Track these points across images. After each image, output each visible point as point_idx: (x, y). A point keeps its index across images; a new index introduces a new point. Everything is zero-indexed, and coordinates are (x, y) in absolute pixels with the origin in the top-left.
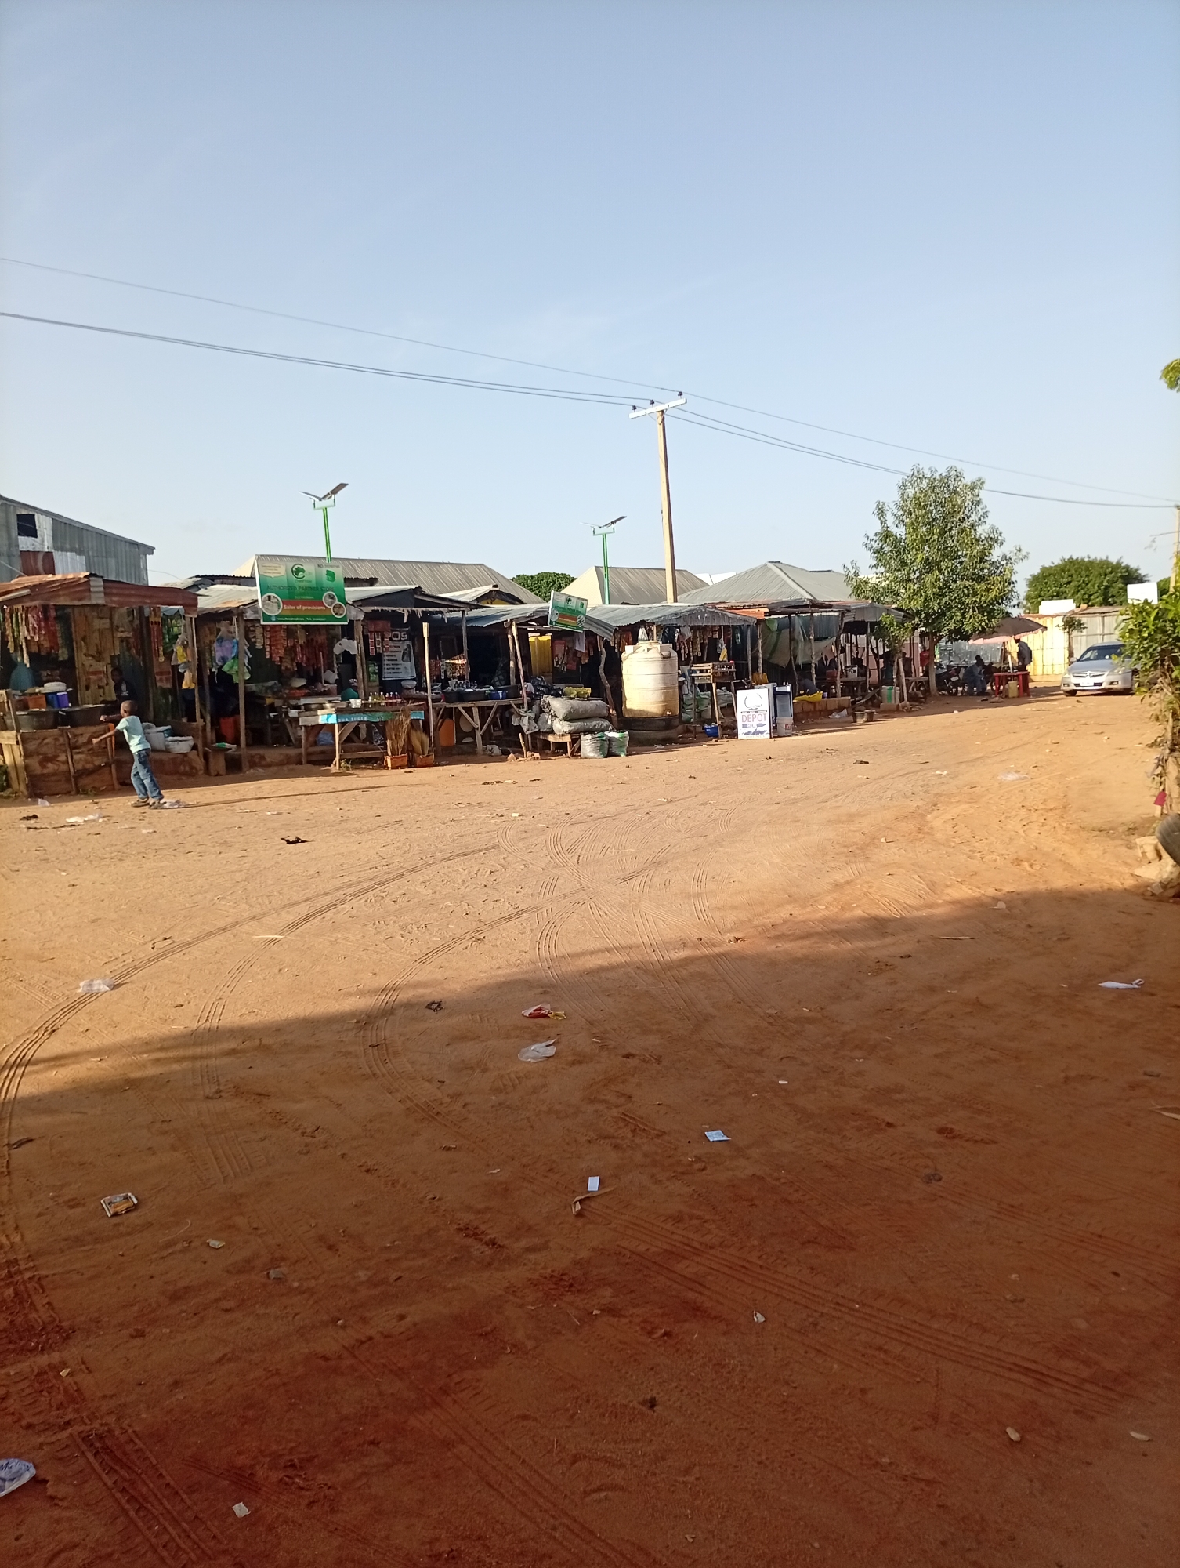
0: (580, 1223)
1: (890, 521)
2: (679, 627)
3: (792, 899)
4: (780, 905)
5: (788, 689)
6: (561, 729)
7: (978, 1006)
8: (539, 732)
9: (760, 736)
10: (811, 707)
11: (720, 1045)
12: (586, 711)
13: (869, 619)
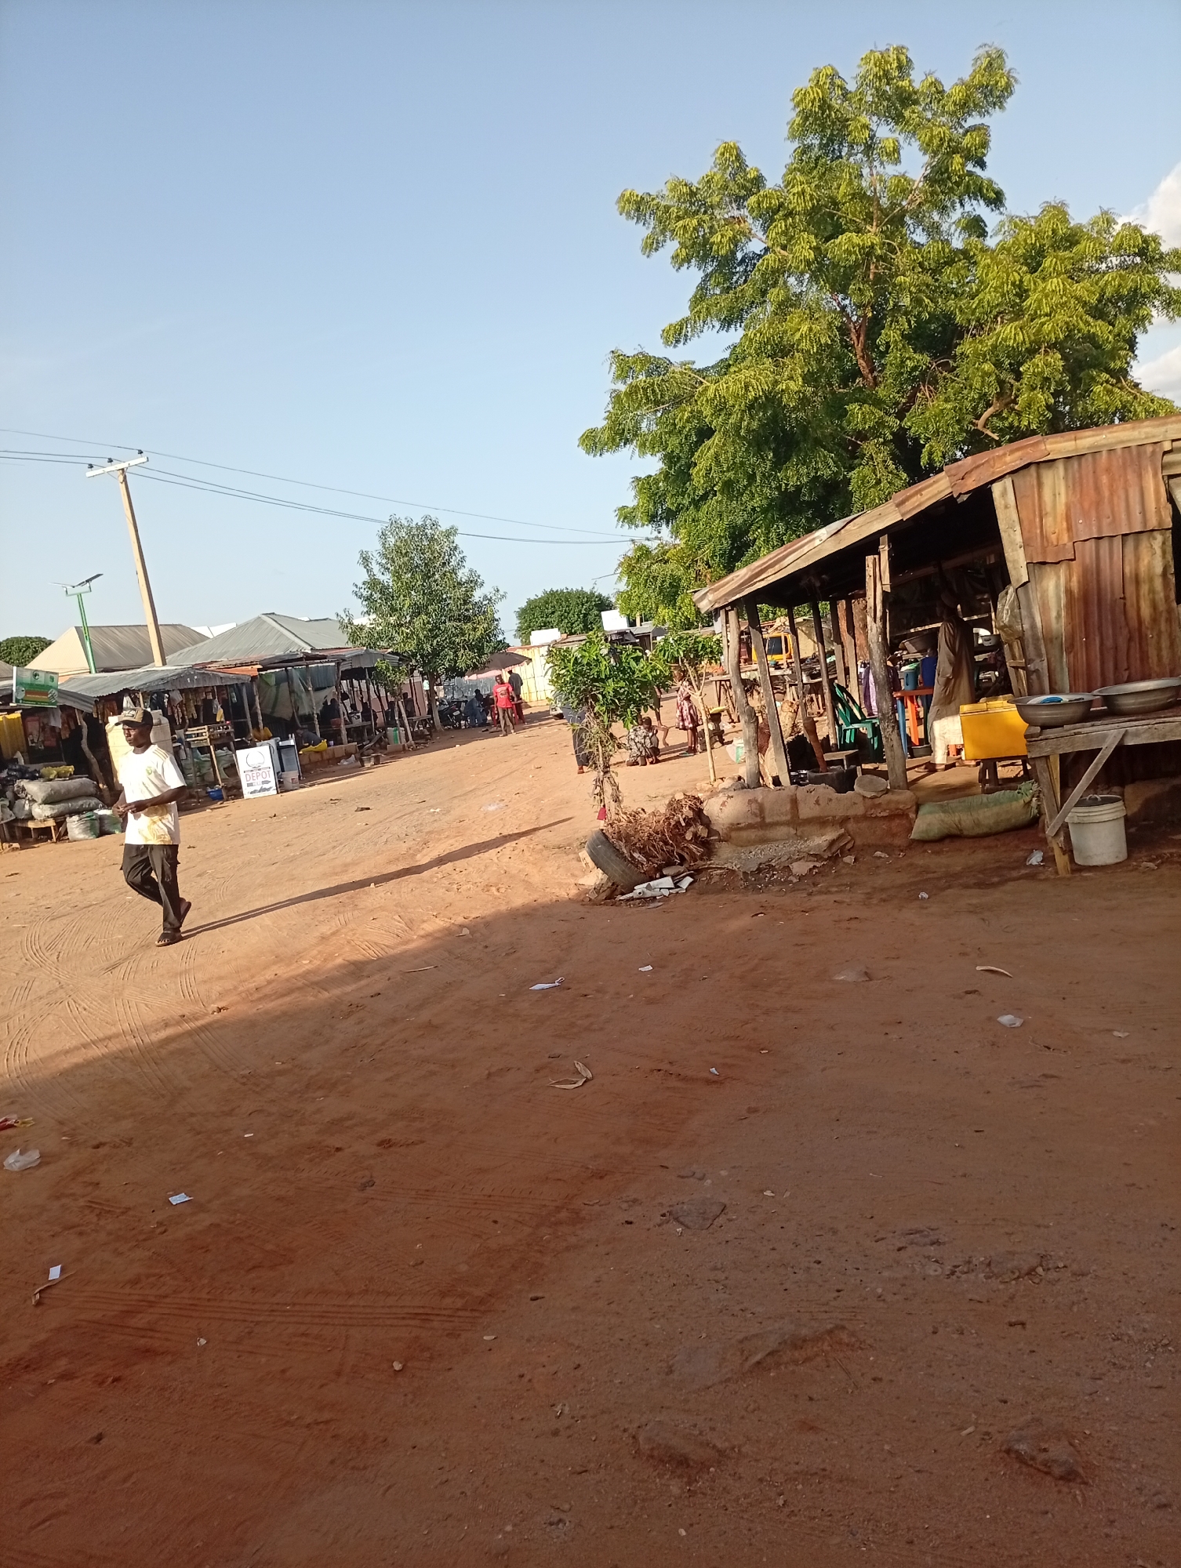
0: (38, 1311)
1: (376, 569)
2: (168, 692)
3: (279, 959)
4: (266, 967)
5: (292, 742)
6: (42, 814)
7: (431, 1027)
8: (16, 820)
9: (266, 793)
10: (318, 757)
11: (192, 1115)
12: (69, 791)
13: (365, 664)
